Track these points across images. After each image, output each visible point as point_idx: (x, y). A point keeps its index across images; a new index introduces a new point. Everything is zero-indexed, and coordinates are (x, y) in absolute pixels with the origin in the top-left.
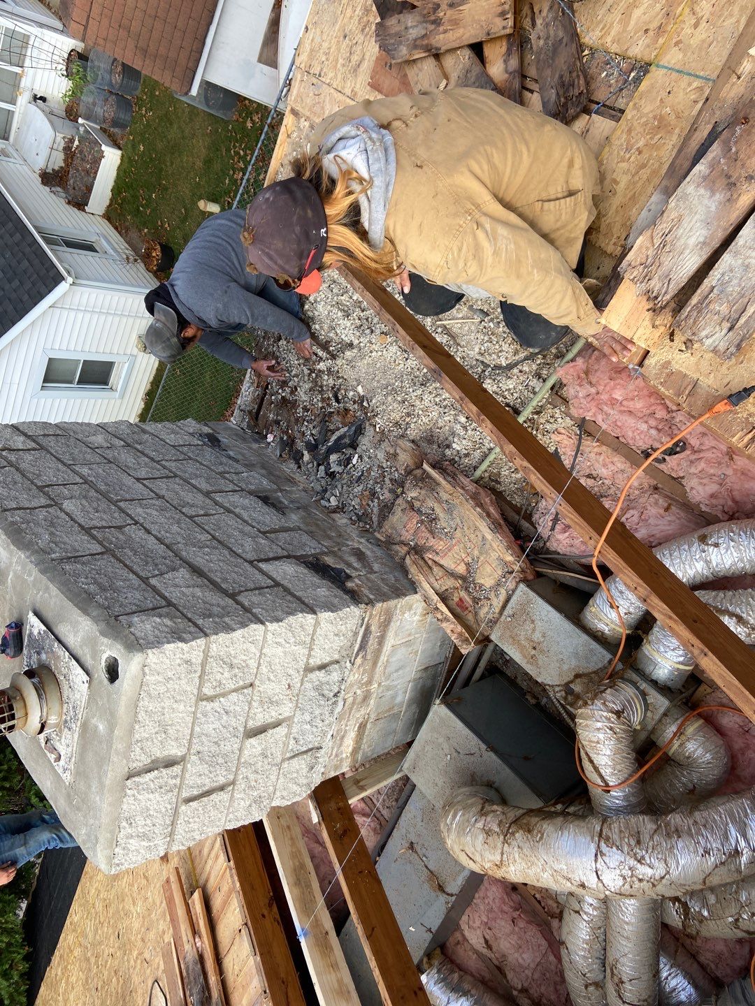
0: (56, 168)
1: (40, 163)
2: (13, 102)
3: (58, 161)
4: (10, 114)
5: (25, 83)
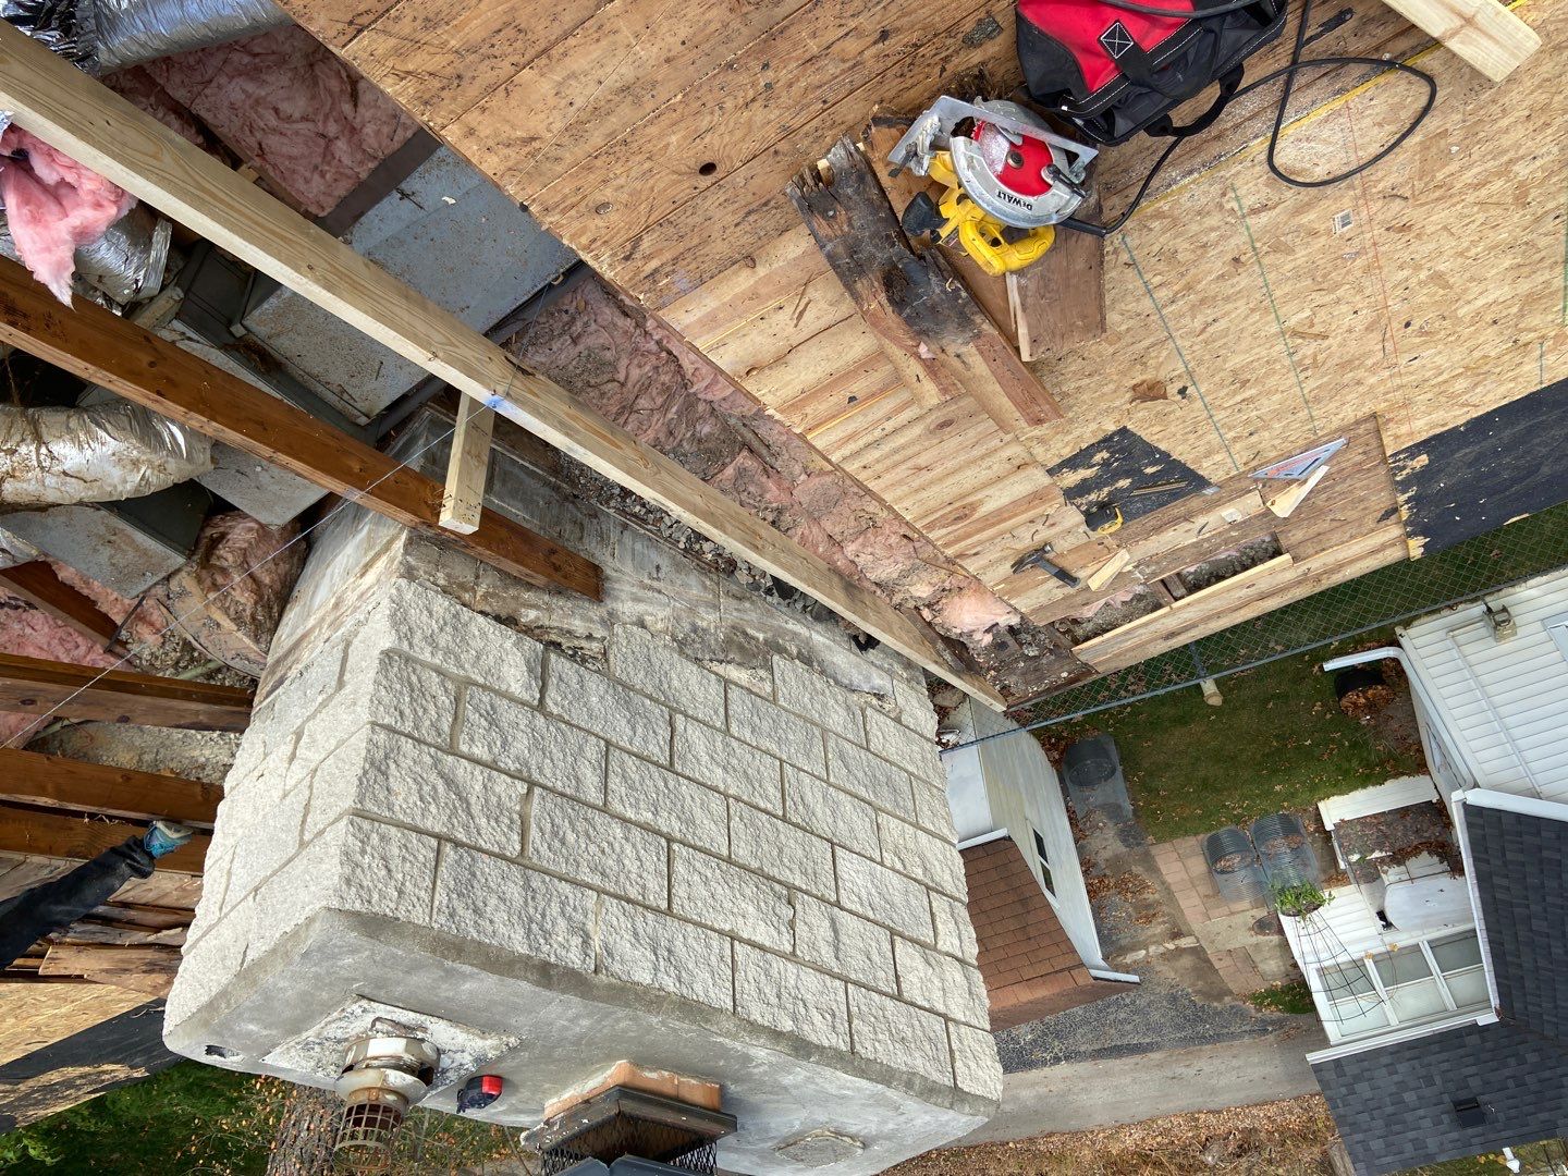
0: (1436, 859)
1: (1445, 881)
2: (1416, 948)
3: (1424, 862)
4: (1434, 945)
5: (1378, 948)
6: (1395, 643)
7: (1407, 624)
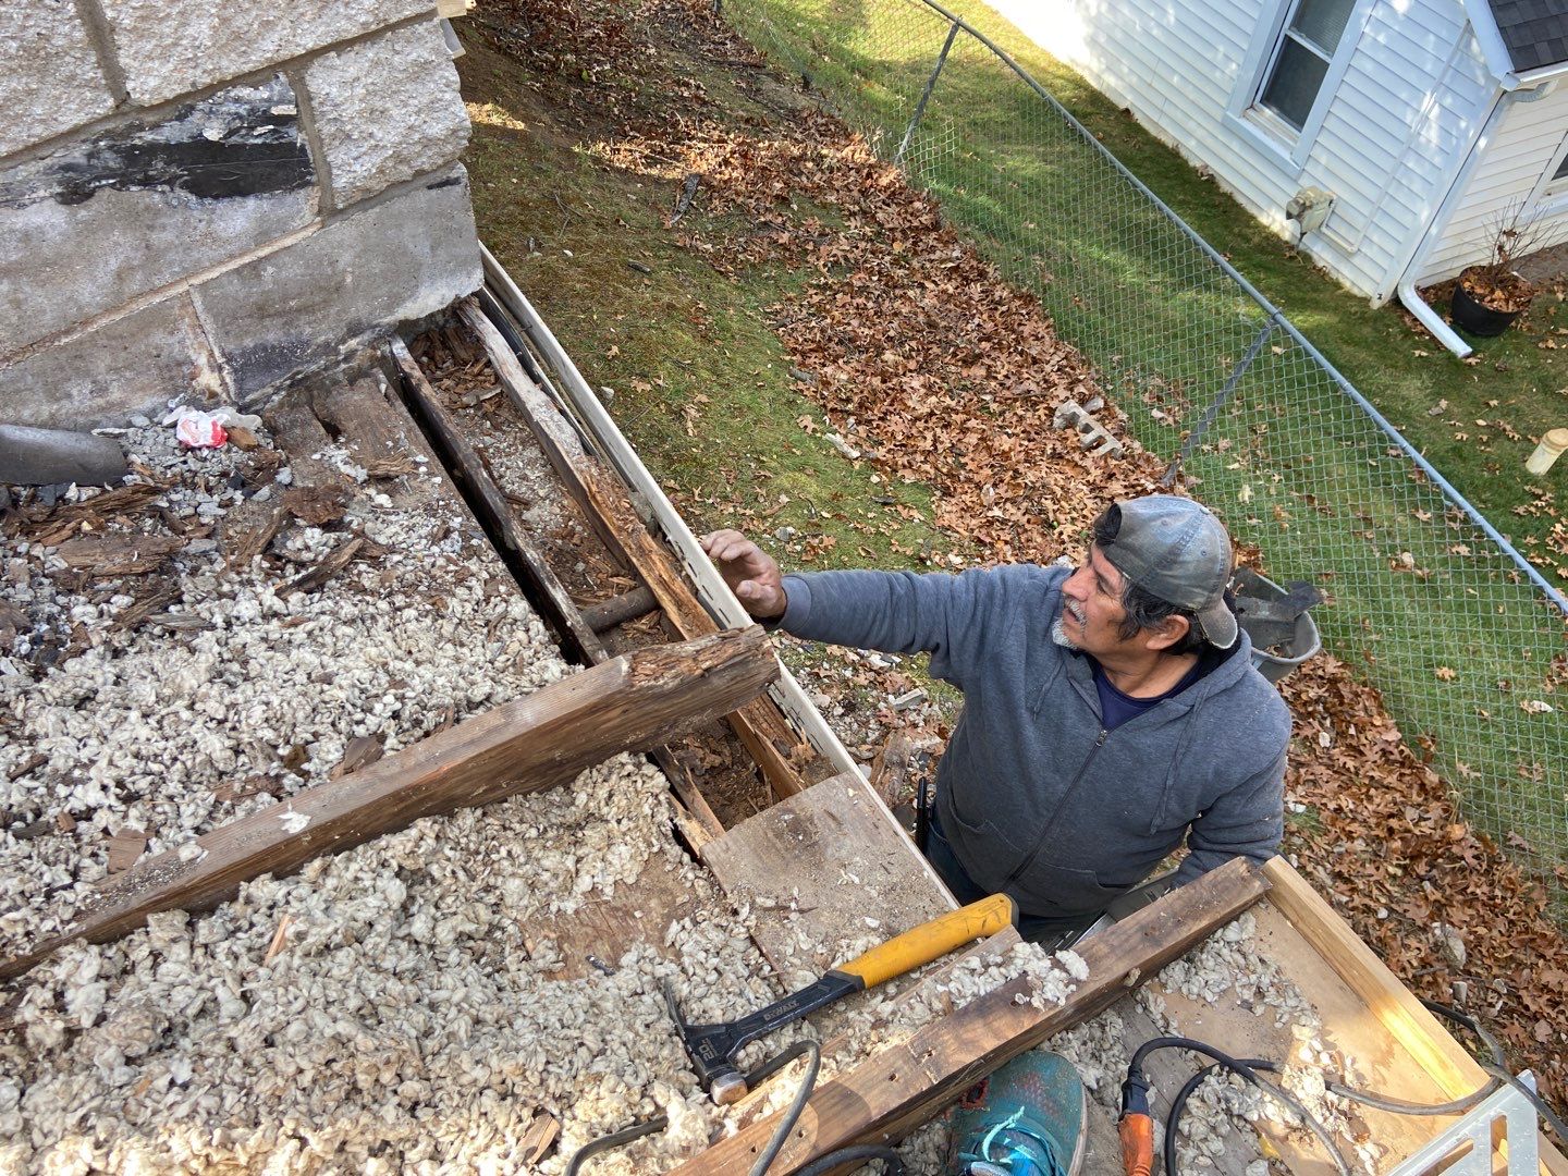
6: (1396, 301)
7: (1366, 301)
